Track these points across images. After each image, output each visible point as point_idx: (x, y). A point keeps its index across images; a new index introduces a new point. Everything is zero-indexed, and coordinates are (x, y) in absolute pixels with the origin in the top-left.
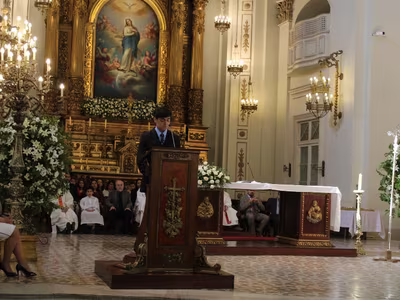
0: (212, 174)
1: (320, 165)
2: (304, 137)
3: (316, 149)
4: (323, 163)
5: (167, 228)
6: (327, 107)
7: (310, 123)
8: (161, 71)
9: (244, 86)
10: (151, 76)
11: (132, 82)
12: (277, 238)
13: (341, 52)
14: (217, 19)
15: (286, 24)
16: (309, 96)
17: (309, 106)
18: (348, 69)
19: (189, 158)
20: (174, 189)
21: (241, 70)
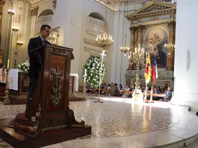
5: (53, 100)
9: (18, 36)
13: (59, 27)
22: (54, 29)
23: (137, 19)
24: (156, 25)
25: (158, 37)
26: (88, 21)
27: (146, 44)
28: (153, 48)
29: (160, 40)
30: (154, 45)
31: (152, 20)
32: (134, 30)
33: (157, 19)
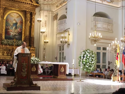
0: (36, 60)
2: (60, 50)
3: (63, 53)
4: (65, 57)
5: (22, 74)
6: (66, 42)
8: (23, 32)
9: (45, 37)
10: (20, 34)
11: (15, 35)
12: (52, 76)
13: (69, 28)
14: (38, 19)
15: (56, 21)
16: (61, 39)
17: (61, 42)
18: (71, 33)
19: (29, 56)
20: (24, 64)
21: (44, 32)
22: (66, 30)
26: (93, 20)
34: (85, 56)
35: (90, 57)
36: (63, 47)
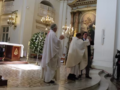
1: (8, 38)
2: (4, 31)
4: (9, 38)
7: (6, 28)
13: (17, 11)
18: (19, 15)
22: (14, 12)
23: (75, 7)
24: (89, 11)
25: (90, 20)
26: (40, 7)
27: (81, 25)
28: (86, 28)
29: (91, 22)
30: (87, 25)
31: (86, 7)
32: (73, 14)
33: (90, 7)
34: (38, 39)
35: (42, 40)
36: (8, 28)
